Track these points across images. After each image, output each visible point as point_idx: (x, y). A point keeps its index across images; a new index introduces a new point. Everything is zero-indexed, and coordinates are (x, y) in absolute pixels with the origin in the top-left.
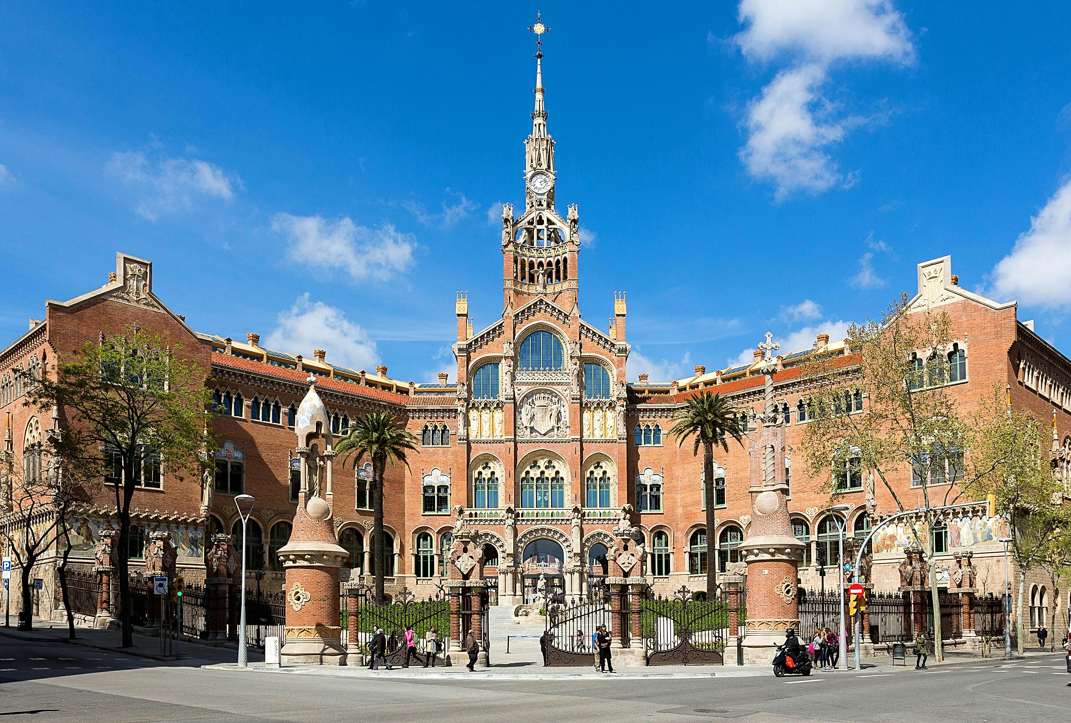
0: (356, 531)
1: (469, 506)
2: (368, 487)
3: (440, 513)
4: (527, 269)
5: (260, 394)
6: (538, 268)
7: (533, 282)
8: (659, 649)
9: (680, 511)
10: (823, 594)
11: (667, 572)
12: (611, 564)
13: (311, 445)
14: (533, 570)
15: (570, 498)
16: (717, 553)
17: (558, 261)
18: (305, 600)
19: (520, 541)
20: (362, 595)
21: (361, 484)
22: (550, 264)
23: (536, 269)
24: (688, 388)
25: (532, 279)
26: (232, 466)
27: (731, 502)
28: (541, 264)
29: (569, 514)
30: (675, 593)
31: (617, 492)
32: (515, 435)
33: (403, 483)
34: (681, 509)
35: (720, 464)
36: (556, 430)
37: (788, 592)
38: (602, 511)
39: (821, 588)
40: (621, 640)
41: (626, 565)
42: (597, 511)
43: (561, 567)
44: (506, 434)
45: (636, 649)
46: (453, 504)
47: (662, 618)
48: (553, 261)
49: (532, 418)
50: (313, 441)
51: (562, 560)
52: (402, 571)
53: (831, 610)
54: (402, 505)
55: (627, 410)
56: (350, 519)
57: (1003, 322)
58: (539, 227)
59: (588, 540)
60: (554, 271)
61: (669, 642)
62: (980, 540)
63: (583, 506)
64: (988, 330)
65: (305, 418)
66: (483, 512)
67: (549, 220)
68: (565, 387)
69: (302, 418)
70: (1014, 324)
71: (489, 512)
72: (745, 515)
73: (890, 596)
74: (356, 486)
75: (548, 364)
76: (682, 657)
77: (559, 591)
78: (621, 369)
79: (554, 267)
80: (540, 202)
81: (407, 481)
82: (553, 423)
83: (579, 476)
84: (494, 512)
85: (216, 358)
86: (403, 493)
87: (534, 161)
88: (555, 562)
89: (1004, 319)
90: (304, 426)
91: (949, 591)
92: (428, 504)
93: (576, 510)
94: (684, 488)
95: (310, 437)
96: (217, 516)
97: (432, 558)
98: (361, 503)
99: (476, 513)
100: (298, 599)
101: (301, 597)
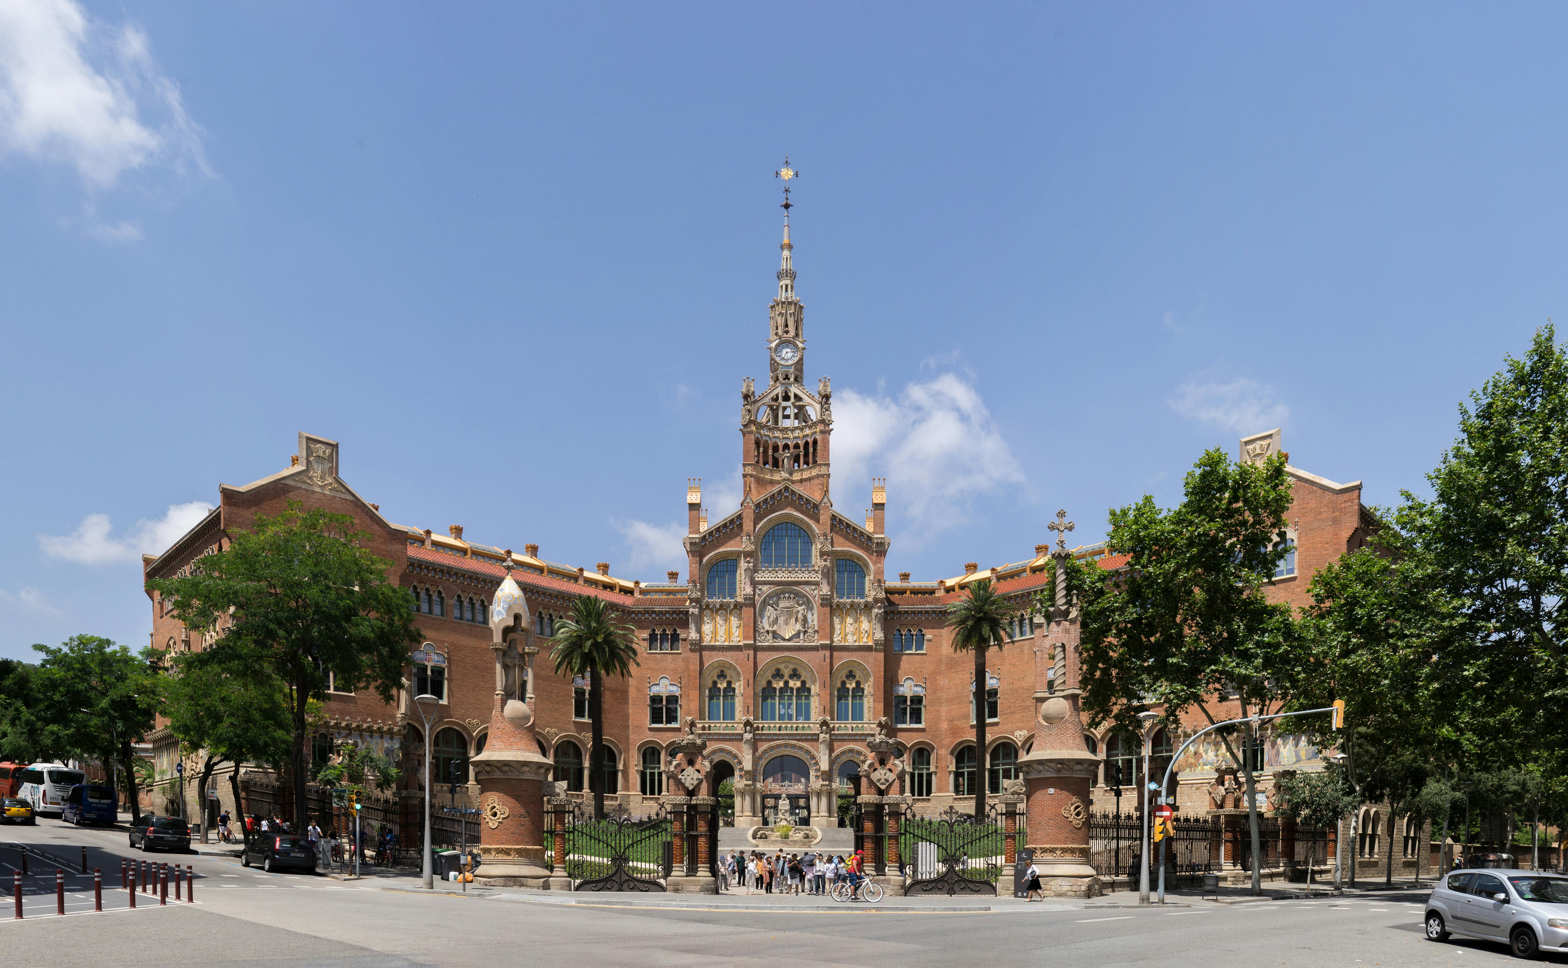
0: (574, 744)
1: (702, 717)
2: (587, 696)
3: (669, 726)
4: (770, 452)
5: (463, 591)
6: (783, 450)
7: (778, 467)
8: (920, 877)
9: (944, 725)
10: (1117, 816)
11: (929, 792)
12: (864, 781)
13: (508, 641)
14: (775, 790)
15: (817, 710)
16: (987, 773)
17: (807, 443)
18: (502, 816)
19: (760, 757)
20: (569, 812)
21: (580, 693)
22: (797, 446)
23: (781, 452)
24: (957, 588)
25: (776, 464)
26: (432, 671)
27: (1005, 716)
28: (786, 447)
29: (816, 729)
30: (941, 814)
31: (872, 703)
32: (755, 640)
33: (627, 692)
34: (946, 723)
35: (993, 673)
36: (802, 635)
37: (1078, 814)
38: (854, 726)
39: (1115, 811)
40: (875, 867)
41: (883, 781)
42: (849, 726)
43: (807, 786)
44: (745, 638)
45: (892, 878)
46: (684, 716)
47: (924, 843)
48: (801, 443)
49: (775, 621)
50: (511, 636)
51: (808, 779)
52: (626, 788)
53: (1127, 835)
54: (625, 717)
55: (885, 612)
56: (565, 731)
57: (1343, 505)
58: (784, 404)
59: (838, 756)
60: (802, 454)
61: (932, 869)
62: (1304, 757)
63: (832, 719)
64: (1324, 515)
65: (500, 609)
66: (718, 725)
67: (796, 396)
68: (813, 587)
69: (497, 609)
70: (1356, 507)
71: (724, 725)
72: (1021, 730)
73: (1197, 820)
74: (574, 695)
75: (793, 560)
76: (947, 887)
77: (805, 813)
78: (879, 565)
79: (802, 449)
80: (787, 375)
81: (632, 693)
82: (799, 627)
83: (828, 686)
84: (730, 725)
85: (413, 551)
86: (627, 703)
87: (780, 328)
88: (800, 782)
89: (1345, 502)
90: (500, 618)
91: (1266, 816)
92: (656, 717)
93: (824, 723)
94: (949, 701)
95: (507, 631)
96: (416, 725)
97: (660, 774)
98: (579, 713)
99: (710, 727)
100: (495, 815)
101: (498, 813)
